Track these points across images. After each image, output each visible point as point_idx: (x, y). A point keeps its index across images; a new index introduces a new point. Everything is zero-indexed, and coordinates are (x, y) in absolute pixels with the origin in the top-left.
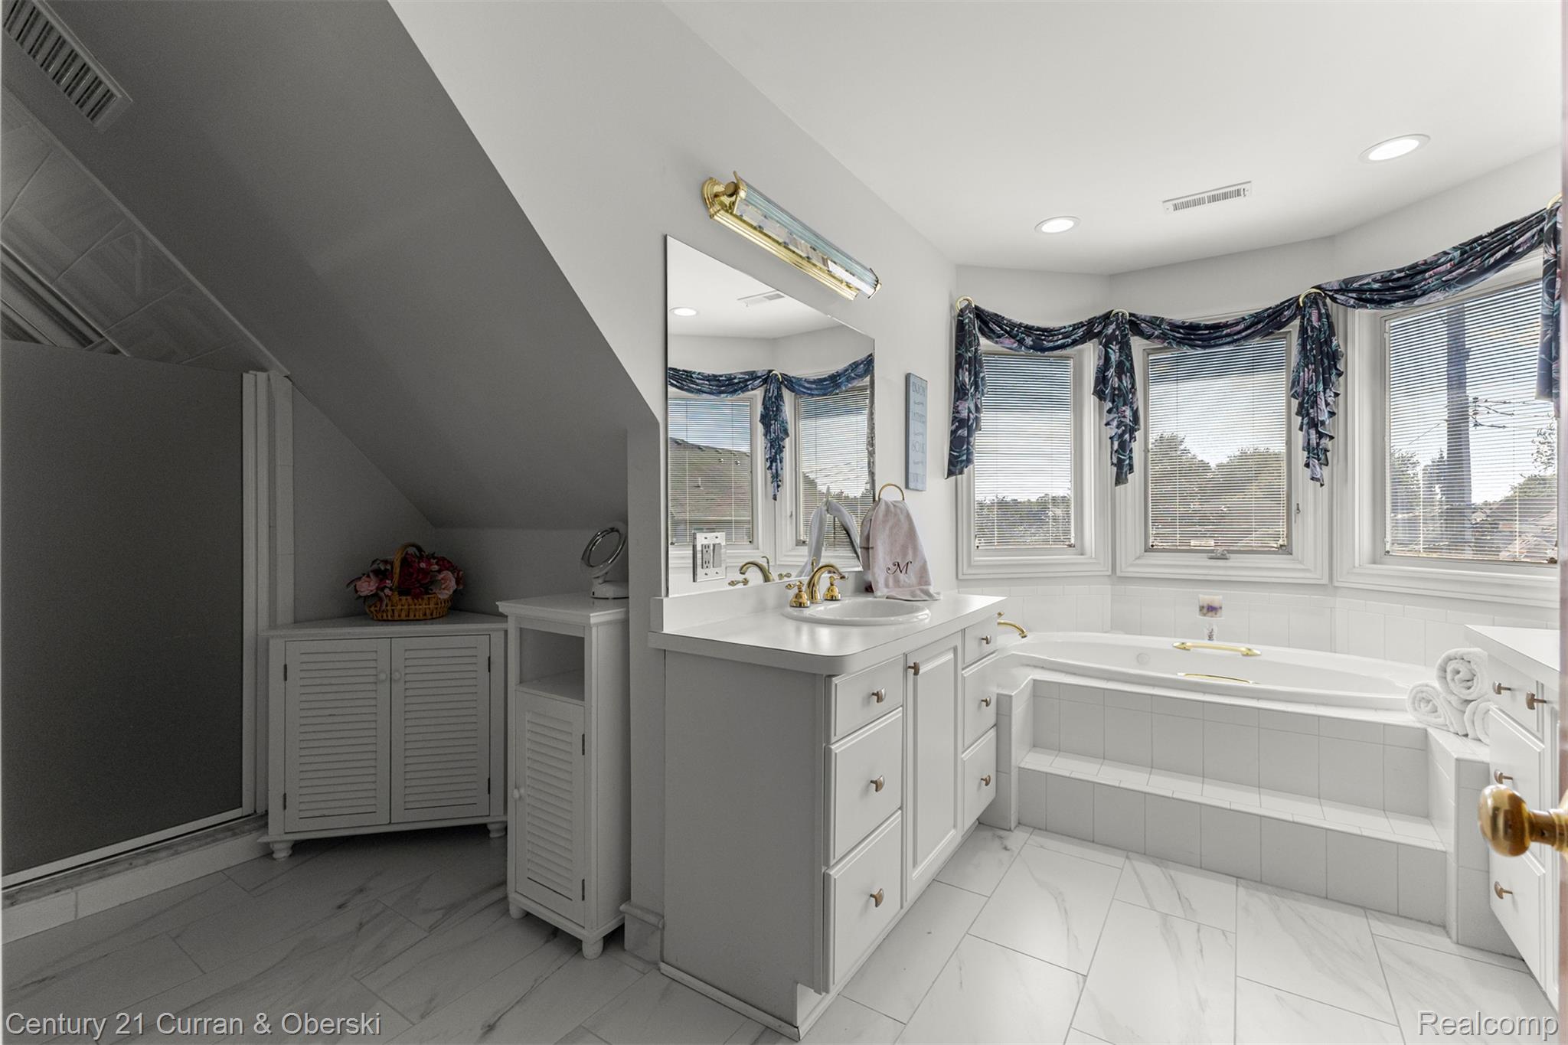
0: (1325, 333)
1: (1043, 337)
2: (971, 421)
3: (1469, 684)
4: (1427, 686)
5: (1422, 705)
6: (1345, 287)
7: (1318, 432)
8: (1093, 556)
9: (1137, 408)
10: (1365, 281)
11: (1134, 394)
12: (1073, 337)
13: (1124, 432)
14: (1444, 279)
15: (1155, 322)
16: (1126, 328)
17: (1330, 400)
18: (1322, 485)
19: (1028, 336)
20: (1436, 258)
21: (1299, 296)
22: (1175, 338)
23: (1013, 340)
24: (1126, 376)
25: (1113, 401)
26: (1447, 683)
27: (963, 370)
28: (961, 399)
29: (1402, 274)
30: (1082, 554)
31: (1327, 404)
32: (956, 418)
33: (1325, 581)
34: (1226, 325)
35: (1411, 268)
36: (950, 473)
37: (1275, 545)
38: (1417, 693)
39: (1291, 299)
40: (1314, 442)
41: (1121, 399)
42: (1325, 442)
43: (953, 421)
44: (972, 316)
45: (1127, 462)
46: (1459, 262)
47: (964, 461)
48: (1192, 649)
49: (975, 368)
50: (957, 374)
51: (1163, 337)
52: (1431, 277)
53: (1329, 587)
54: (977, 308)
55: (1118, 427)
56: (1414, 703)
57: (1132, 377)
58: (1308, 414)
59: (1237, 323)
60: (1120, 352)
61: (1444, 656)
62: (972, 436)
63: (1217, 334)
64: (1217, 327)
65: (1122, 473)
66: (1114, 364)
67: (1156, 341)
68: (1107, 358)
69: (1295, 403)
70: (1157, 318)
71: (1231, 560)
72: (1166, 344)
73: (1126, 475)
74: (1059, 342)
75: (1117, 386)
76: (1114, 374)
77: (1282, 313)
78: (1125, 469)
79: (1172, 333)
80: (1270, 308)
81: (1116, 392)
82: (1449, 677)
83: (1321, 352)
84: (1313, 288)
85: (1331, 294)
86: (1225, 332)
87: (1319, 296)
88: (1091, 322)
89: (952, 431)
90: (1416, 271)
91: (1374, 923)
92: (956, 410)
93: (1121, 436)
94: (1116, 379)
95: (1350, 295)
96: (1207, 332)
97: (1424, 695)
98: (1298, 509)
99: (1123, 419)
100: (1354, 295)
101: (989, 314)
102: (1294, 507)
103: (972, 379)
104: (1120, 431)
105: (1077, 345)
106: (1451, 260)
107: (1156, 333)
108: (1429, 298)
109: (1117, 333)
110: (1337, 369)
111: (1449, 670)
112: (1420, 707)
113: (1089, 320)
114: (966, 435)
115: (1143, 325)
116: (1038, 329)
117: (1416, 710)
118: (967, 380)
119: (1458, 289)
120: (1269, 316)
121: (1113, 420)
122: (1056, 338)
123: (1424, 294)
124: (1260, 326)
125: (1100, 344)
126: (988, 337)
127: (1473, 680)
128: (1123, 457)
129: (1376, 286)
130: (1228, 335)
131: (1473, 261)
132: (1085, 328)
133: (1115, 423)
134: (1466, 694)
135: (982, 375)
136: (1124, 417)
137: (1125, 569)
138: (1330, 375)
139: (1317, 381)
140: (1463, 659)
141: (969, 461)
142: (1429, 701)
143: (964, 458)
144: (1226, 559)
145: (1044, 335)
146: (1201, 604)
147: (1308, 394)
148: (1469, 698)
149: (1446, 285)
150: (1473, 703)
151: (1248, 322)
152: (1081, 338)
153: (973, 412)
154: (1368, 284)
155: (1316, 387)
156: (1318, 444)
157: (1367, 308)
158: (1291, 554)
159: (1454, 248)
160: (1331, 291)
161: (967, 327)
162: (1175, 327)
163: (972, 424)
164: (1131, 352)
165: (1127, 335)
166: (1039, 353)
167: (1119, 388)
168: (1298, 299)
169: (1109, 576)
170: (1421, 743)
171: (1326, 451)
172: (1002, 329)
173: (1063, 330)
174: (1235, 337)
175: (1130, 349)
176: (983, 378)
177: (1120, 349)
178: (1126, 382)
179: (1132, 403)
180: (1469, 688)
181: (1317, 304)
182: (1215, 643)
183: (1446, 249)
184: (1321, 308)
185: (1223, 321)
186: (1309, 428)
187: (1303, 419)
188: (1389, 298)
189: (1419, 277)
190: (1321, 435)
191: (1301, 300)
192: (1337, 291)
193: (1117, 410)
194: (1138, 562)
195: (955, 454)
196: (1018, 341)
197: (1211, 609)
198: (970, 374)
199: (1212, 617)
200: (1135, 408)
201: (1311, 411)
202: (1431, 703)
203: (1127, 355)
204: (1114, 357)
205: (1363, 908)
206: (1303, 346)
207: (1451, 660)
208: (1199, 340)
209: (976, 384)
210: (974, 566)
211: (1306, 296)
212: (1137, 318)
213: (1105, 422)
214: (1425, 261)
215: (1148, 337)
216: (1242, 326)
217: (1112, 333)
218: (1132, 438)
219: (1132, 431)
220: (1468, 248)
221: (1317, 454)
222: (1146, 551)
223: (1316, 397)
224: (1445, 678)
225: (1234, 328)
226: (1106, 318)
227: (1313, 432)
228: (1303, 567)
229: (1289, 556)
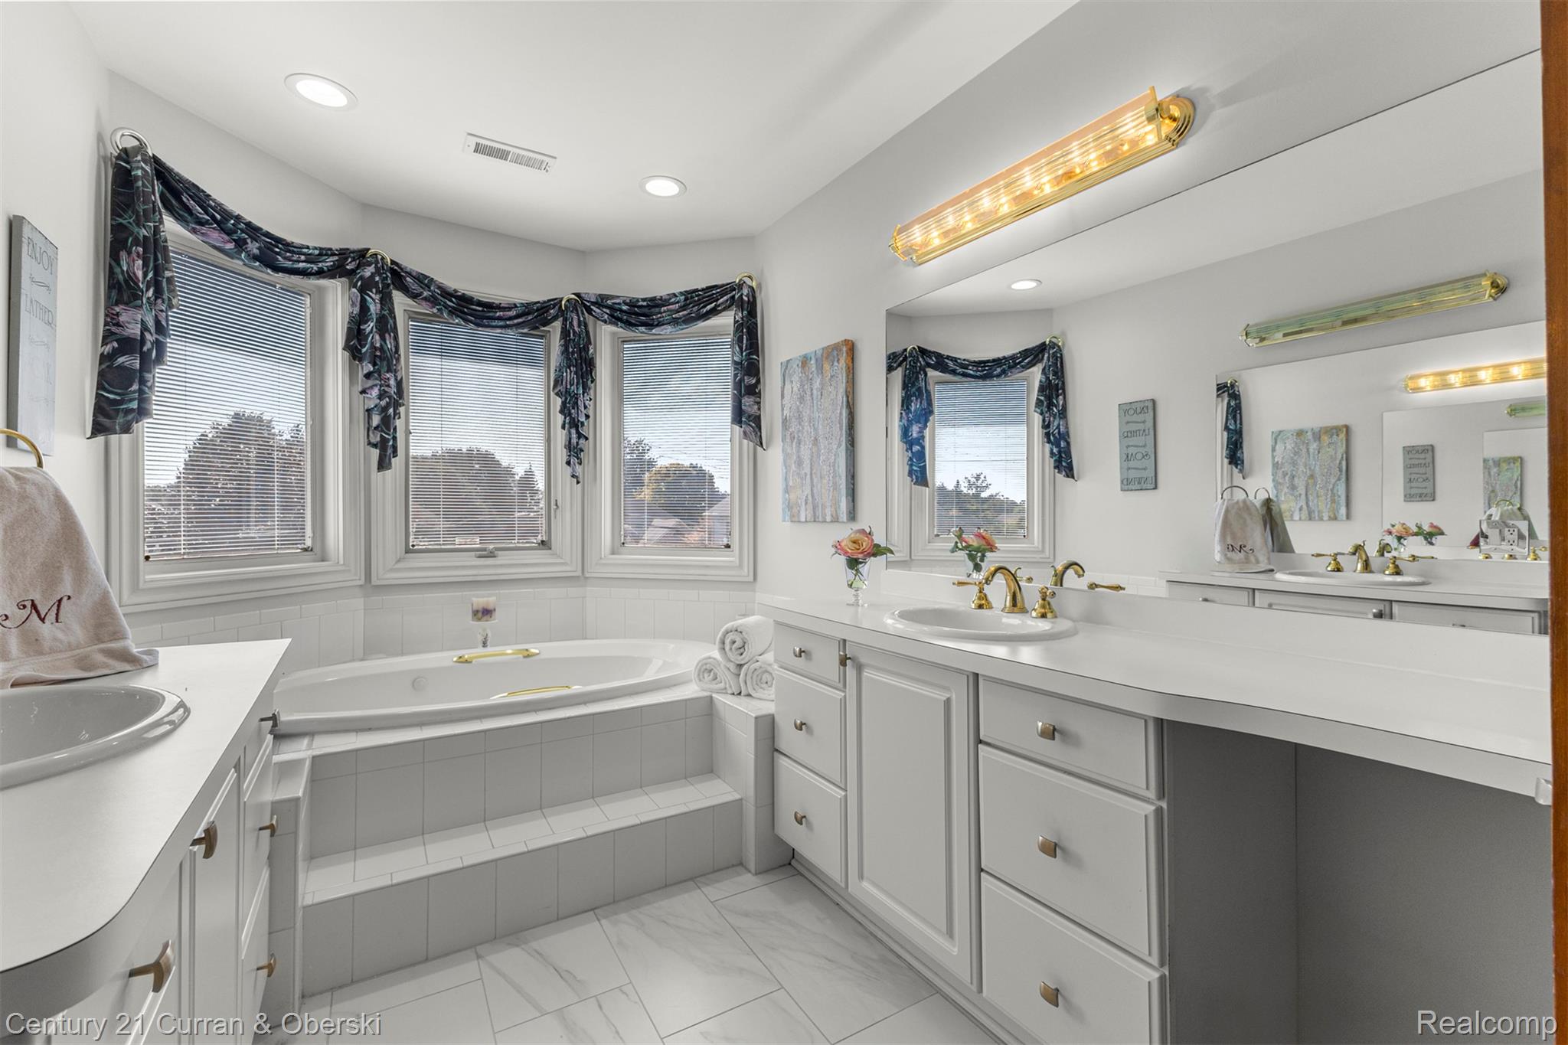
0: (583, 340)
1: (277, 250)
2: (148, 346)
3: (742, 650)
4: (710, 658)
5: (706, 675)
6: (601, 301)
7: (578, 432)
8: (341, 562)
9: (402, 379)
10: (618, 301)
11: (398, 360)
12: (320, 265)
13: (388, 406)
14: (674, 316)
15: (422, 279)
16: (387, 276)
17: (587, 403)
18: (578, 482)
19: (254, 239)
20: (668, 297)
21: (562, 298)
22: (446, 307)
23: (226, 237)
24: (390, 336)
25: (374, 364)
26: (726, 653)
27: (129, 253)
28: (126, 304)
29: (645, 304)
30: (323, 561)
31: (585, 407)
32: (113, 334)
33: (579, 573)
34: (499, 308)
35: (653, 299)
36: (98, 429)
37: (535, 541)
38: (702, 665)
39: (556, 299)
40: (574, 441)
41: (385, 363)
42: (582, 441)
43: (104, 338)
44: (148, 168)
45: (391, 443)
46: (684, 306)
47: (132, 410)
48: (474, 661)
49: (156, 259)
50: (115, 256)
51: (432, 301)
52: (665, 312)
53: (580, 579)
54: (156, 160)
55: (380, 397)
56: (699, 675)
57: (396, 339)
58: (570, 414)
59: (509, 309)
60: (381, 303)
61: (723, 629)
62: (149, 372)
63: (491, 314)
64: (490, 306)
65: (385, 455)
66: (374, 317)
67: (424, 303)
68: (364, 308)
69: (558, 402)
70: (426, 277)
71: (499, 558)
72: (435, 311)
73: (390, 460)
74: (301, 265)
75: (378, 345)
76: (374, 330)
77: (547, 311)
78: (390, 451)
79: (442, 299)
80: (538, 302)
81: (378, 353)
82: (727, 648)
83: (581, 357)
84: (574, 294)
85: (588, 304)
86: (498, 314)
87: (580, 303)
88: (344, 253)
89: (102, 355)
90: (655, 303)
91: (706, 890)
92: (112, 320)
93: (385, 409)
94: (377, 337)
95: (605, 310)
96: (480, 309)
97: (708, 666)
98: (556, 505)
99: (386, 389)
100: (608, 311)
101: (181, 180)
102: (553, 503)
103: (151, 275)
104: (383, 403)
105: (324, 278)
106: (678, 302)
107: (425, 294)
108: (663, 330)
109: (377, 279)
110: (592, 377)
111: (728, 642)
112: (704, 677)
113: (341, 249)
114: (138, 366)
115: (408, 279)
116: (268, 235)
117: (700, 680)
118: (140, 274)
119: (681, 327)
120: (537, 310)
121: (371, 387)
122: (296, 257)
123: (657, 325)
124: (530, 317)
125: (355, 286)
126: (179, 218)
127: (744, 646)
128: (387, 436)
129: (625, 308)
130: (500, 318)
131: (693, 307)
132: (336, 258)
133: (375, 392)
134: (740, 660)
135: (168, 274)
136: (389, 386)
137: (383, 574)
138: (587, 380)
139: (578, 384)
140: (736, 631)
141: (143, 412)
142: (710, 671)
143: (134, 405)
144: (495, 557)
145: (278, 247)
146: (475, 608)
147: (570, 395)
148: (742, 662)
149: (675, 322)
150: (746, 666)
151: (520, 310)
152: (329, 270)
153: (153, 330)
154: (619, 304)
155: (577, 388)
156: (577, 443)
157: (617, 325)
158: (551, 549)
159: (681, 293)
160: (588, 302)
161: (140, 183)
162: (447, 294)
163: (150, 351)
164: (394, 309)
165: (389, 285)
166: (269, 271)
167: (381, 349)
168: (561, 301)
169: (361, 586)
170: (707, 709)
171: (582, 450)
172: (207, 213)
173: (306, 250)
174: (508, 323)
175: (393, 304)
176: (170, 280)
177: (381, 300)
178: (390, 344)
179: (396, 371)
180: (741, 654)
181: (577, 310)
182: (490, 650)
183: (676, 291)
184: (580, 315)
185: (497, 302)
186: (571, 428)
187: (565, 418)
188: (633, 321)
189: (657, 310)
190: (580, 435)
191: (563, 303)
192: (593, 303)
193: (380, 375)
194: (399, 566)
195: (111, 396)
196: (234, 240)
197: (486, 613)
198: (145, 265)
199: (487, 621)
200: (399, 378)
201: (573, 411)
202: (712, 673)
203: (389, 310)
204: (374, 308)
205: (691, 879)
206: (566, 347)
207: (727, 633)
208: (471, 315)
209: (157, 284)
210: (143, 590)
211: (568, 301)
212: (402, 269)
213: (360, 389)
214: (661, 297)
215: (414, 296)
216: (513, 313)
217: (370, 277)
218: (397, 414)
219: (397, 405)
220: (689, 296)
221: (574, 452)
222: (406, 553)
223: (577, 399)
224: (724, 649)
225: (507, 313)
226: (362, 253)
227: (573, 431)
228: (562, 561)
229: (549, 551)
